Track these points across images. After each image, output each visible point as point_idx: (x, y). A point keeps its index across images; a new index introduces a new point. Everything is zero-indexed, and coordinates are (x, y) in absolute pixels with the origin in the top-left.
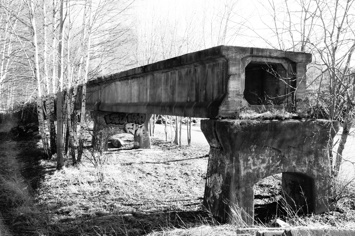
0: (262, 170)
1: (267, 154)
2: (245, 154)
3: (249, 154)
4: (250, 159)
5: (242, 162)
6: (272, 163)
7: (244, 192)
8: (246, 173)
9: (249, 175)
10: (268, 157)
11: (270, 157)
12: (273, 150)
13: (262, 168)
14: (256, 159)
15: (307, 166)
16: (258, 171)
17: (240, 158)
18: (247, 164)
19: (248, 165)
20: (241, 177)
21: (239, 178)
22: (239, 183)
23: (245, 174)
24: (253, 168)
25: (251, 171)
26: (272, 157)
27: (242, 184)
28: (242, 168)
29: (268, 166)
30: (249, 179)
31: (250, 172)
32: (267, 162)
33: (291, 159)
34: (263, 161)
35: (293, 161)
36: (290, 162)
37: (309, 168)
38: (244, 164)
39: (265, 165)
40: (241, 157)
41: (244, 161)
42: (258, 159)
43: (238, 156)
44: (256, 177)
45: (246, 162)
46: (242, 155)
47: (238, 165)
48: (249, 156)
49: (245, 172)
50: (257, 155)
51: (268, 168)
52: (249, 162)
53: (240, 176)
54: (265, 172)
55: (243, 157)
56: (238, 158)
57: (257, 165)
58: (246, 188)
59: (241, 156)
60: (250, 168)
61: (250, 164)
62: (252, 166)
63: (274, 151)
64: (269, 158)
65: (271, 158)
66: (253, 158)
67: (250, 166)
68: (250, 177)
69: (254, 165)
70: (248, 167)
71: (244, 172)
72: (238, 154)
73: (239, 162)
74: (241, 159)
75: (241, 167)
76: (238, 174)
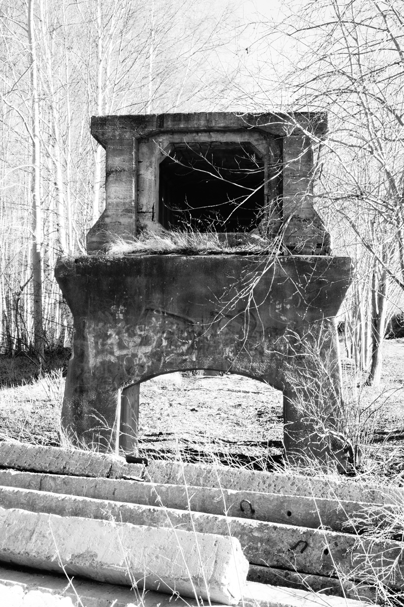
0: (140, 359)
1: (155, 327)
2: (101, 325)
3: (110, 323)
4: (111, 335)
5: (91, 339)
6: (166, 347)
7: (93, 400)
8: (101, 363)
9: (107, 367)
10: (158, 332)
11: (163, 333)
12: (171, 319)
13: (140, 354)
14: (126, 335)
15: (266, 360)
16: (130, 361)
17: (87, 330)
18: (103, 345)
19: (107, 347)
20: (89, 369)
21: (82, 370)
22: (82, 380)
23: (98, 364)
24: (117, 353)
25: (113, 359)
26: (168, 334)
27: (90, 384)
28: (91, 352)
29: (157, 351)
30: (106, 375)
31: (110, 361)
32: (154, 344)
33: (221, 341)
34: (145, 341)
35: (226, 345)
36: (216, 347)
37: (274, 365)
38: (96, 343)
39: (148, 349)
40: (91, 329)
41: (97, 337)
42: (132, 335)
43: (84, 326)
44: (125, 372)
45: (101, 340)
46: (93, 326)
47: (82, 345)
48: (111, 328)
49: (99, 360)
50: (131, 326)
51: (156, 355)
52: (109, 342)
53: (86, 368)
54: (150, 364)
55: (94, 329)
56: (83, 331)
57: (128, 348)
58: (99, 394)
59: (90, 327)
60: (112, 353)
61: (112, 344)
62: (115, 349)
63: (175, 321)
64: (159, 335)
65: (165, 335)
66: (118, 334)
67: (112, 348)
68: (110, 371)
69: (121, 346)
70: (107, 350)
71: (95, 361)
72: (84, 323)
73: (84, 338)
74: (89, 333)
75: (90, 349)
76: (82, 362)
